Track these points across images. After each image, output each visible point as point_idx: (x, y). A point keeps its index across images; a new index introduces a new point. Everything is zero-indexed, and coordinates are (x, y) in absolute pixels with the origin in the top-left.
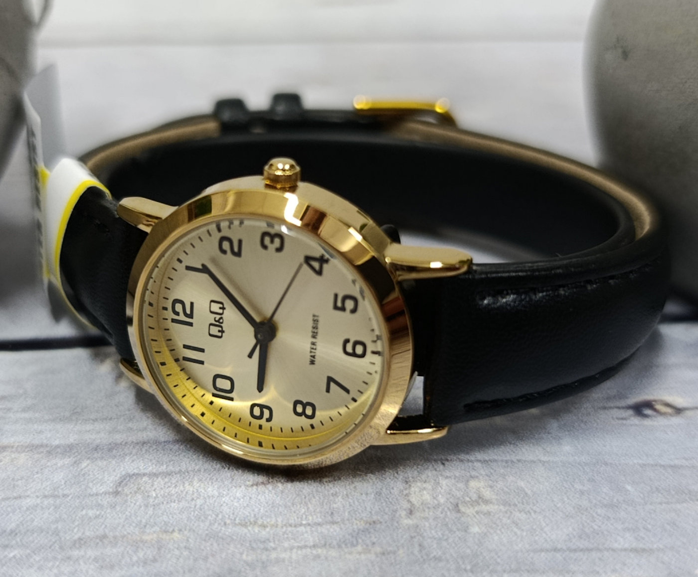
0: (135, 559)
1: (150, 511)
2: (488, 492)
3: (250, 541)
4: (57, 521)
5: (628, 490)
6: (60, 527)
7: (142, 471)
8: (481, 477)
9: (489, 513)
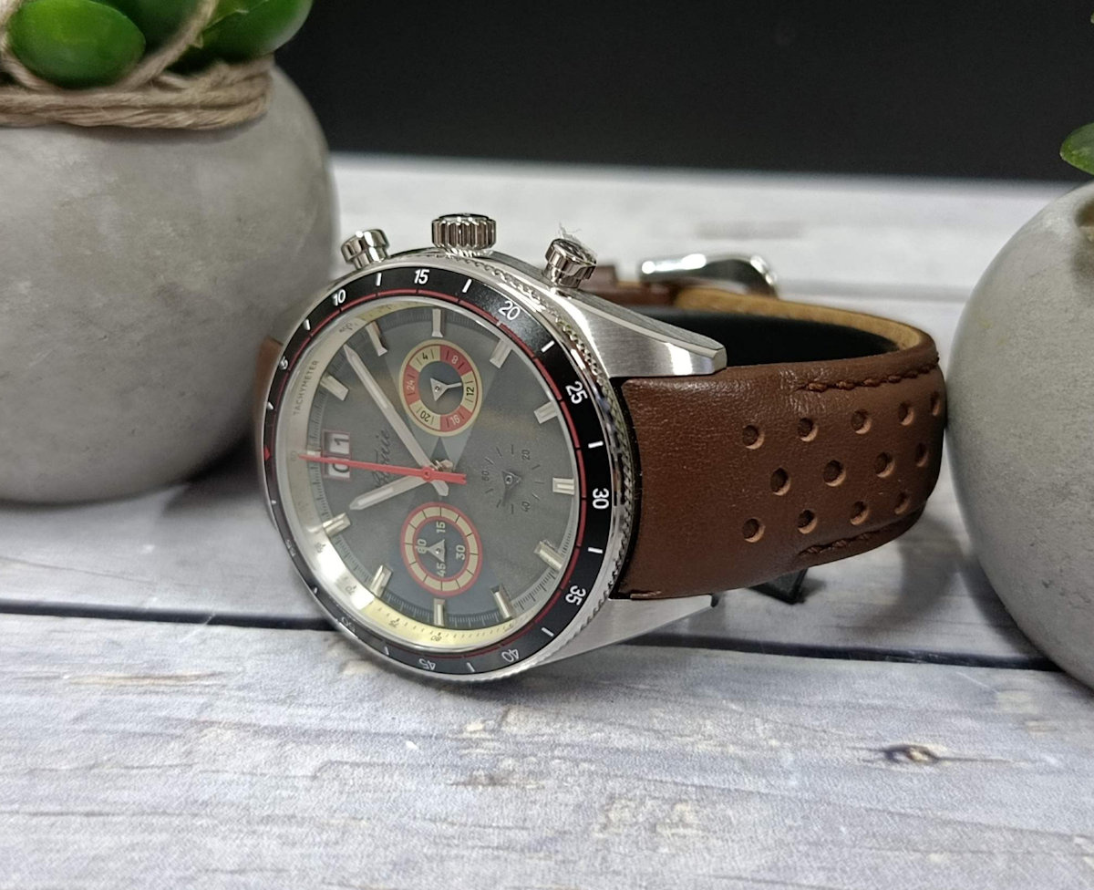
0: (318, 839)
1: (344, 797)
2: (691, 817)
3: (435, 837)
4: (250, 798)
5: (841, 832)
6: (251, 803)
7: (345, 760)
8: (690, 802)
9: (685, 837)
